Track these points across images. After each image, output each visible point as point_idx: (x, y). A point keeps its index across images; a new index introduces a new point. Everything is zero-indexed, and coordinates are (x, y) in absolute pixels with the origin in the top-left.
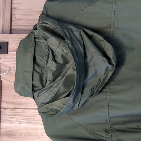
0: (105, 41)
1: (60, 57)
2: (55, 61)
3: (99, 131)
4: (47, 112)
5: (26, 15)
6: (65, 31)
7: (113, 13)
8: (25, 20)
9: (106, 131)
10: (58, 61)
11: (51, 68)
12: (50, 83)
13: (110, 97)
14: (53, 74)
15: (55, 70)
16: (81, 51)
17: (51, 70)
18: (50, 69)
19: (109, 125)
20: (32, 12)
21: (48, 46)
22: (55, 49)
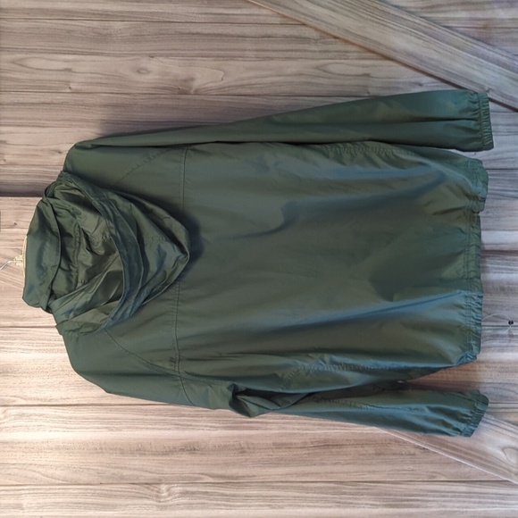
0: (172, 219)
1: (100, 244)
2: (91, 251)
3: (160, 361)
4: (78, 329)
5: (27, 155)
6: (105, 206)
7: (182, 176)
8: (25, 165)
9: (172, 360)
10: (96, 251)
11: (85, 263)
12: (84, 284)
13: (179, 308)
14: (87, 272)
15: (91, 265)
16: (132, 237)
17: (86, 266)
18: (83, 264)
19: (177, 352)
20: (36, 150)
21: (79, 227)
22: (91, 232)
